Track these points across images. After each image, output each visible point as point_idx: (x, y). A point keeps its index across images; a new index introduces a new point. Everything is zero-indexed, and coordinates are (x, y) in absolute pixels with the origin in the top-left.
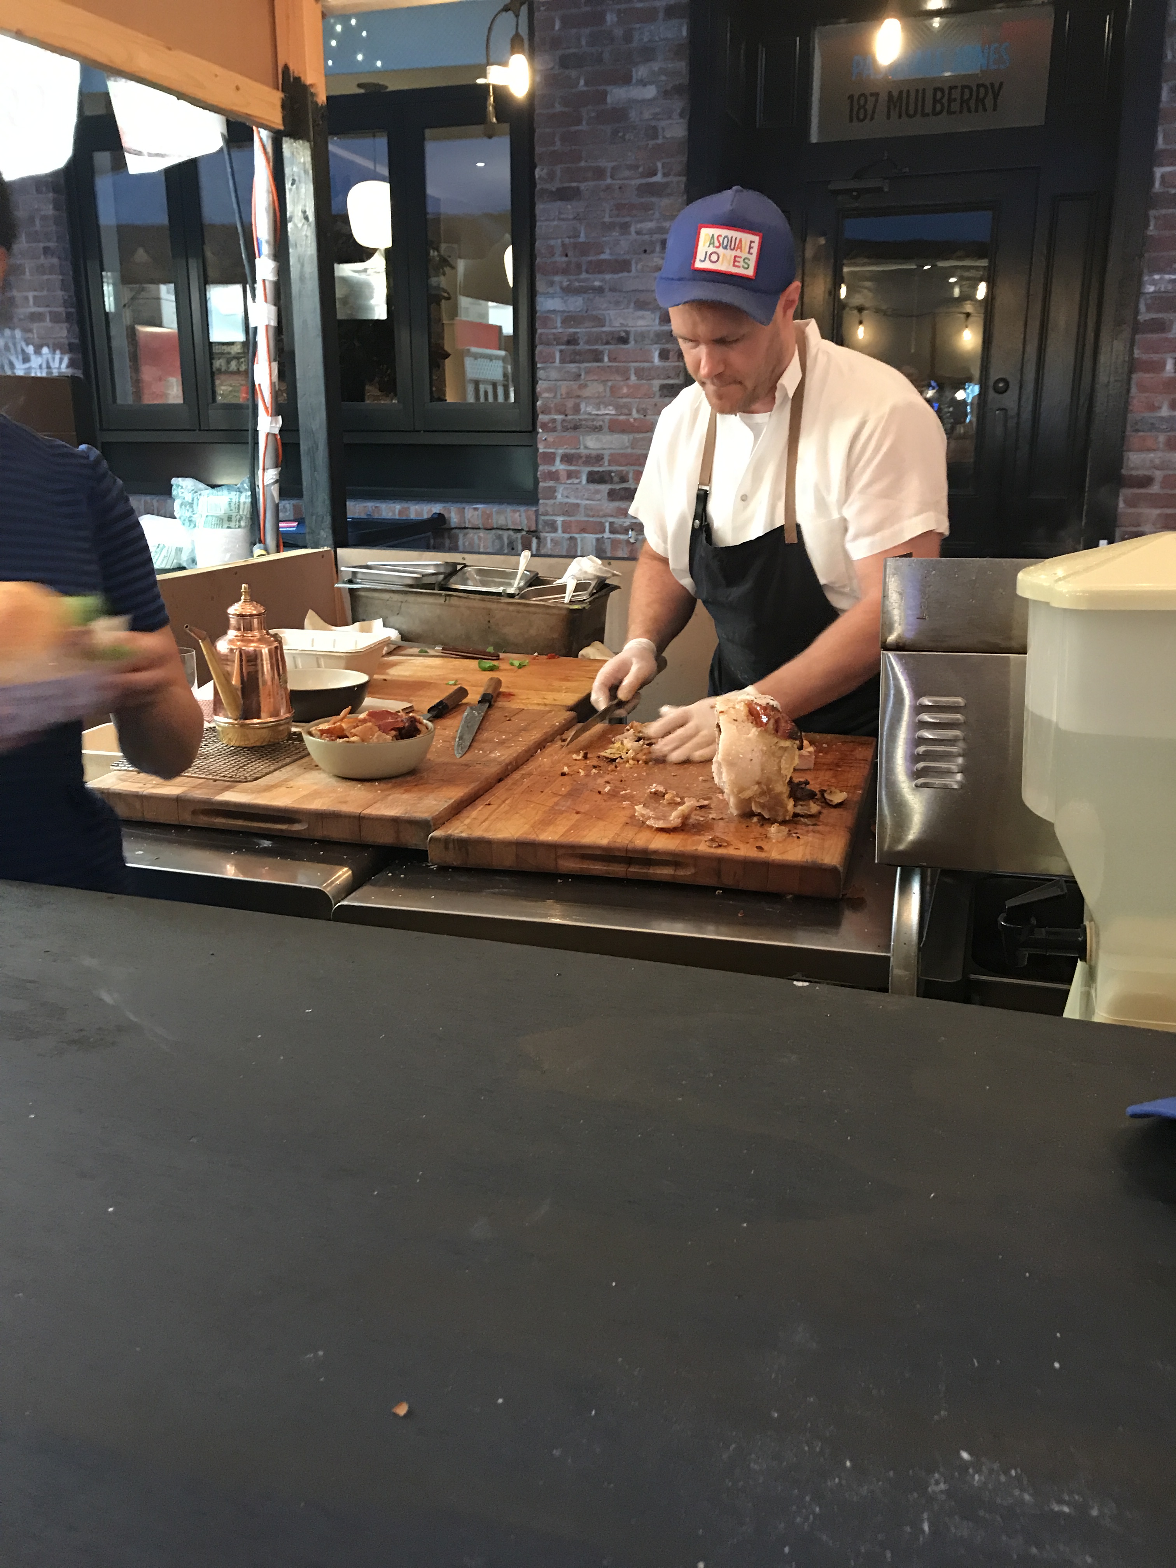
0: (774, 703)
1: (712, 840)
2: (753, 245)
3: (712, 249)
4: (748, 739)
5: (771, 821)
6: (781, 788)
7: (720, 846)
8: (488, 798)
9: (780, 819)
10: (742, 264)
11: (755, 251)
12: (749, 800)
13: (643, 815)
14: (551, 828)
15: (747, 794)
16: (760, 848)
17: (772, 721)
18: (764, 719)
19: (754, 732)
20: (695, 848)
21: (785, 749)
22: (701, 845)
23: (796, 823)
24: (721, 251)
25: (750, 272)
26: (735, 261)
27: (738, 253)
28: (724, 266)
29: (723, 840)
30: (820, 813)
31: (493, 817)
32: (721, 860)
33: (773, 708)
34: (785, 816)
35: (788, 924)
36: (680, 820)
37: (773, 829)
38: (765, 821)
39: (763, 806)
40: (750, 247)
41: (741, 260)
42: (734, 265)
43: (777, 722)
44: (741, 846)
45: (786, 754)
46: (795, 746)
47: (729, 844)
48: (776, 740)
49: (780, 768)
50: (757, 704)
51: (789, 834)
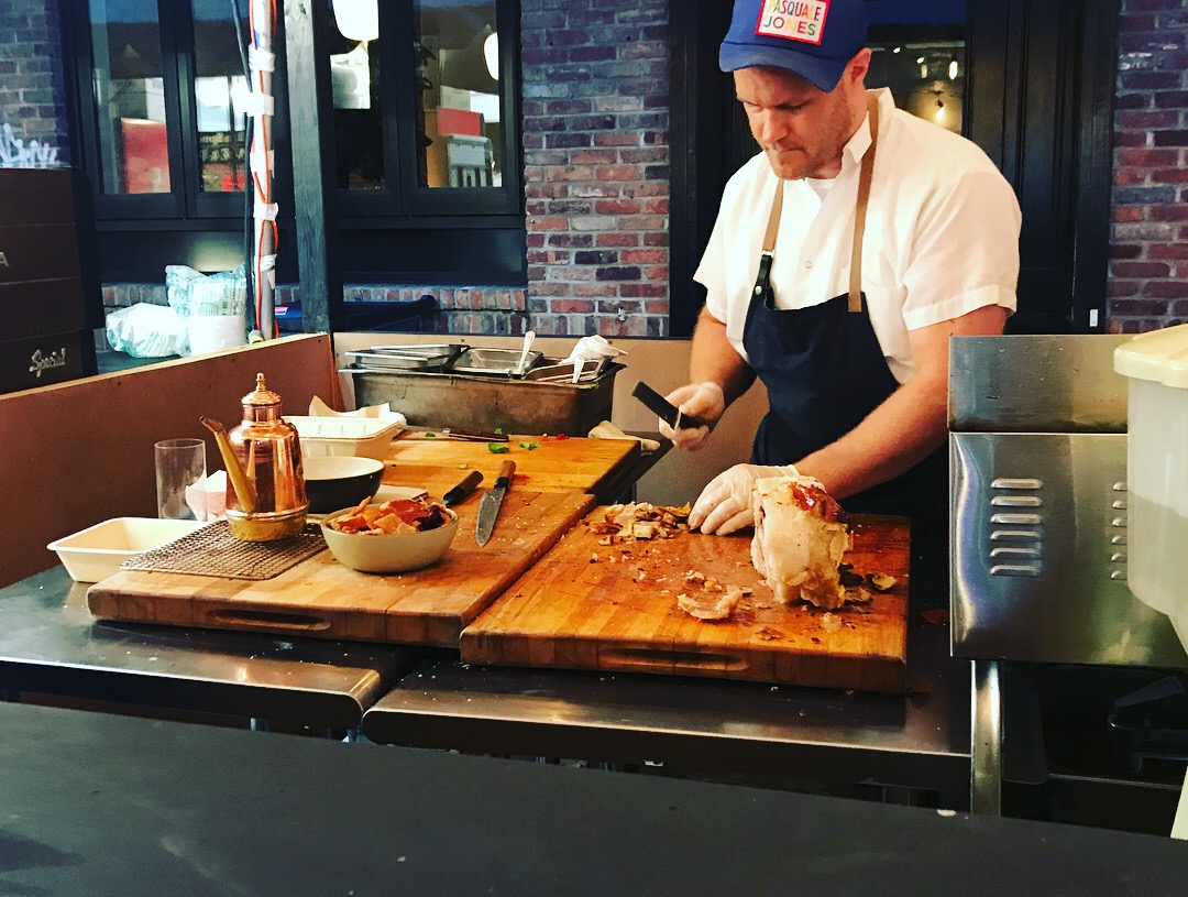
0: (820, 485)
1: (764, 632)
2: (819, 11)
3: (776, 14)
4: (795, 523)
5: (822, 610)
6: (831, 574)
7: (773, 638)
8: (519, 589)
9: (831, 607)
10: (807, 30)
11: (821, 17)
12: (798, 588)
13: (687, 606)
14: (589, 621)
15: (795, 582)
16: (816, 640)
17: (819, 503)
18: (811, 503)
19: (800, 515)
20: (747, 641)
21: (833, 533)
22: (752, 638)
23: (849, 611)
24: (786, 16)
25: (815, 38)
26: (800, 27)
27: (803, 19)
28: (789, 31)
29: (775, 632)
30: (871, 599)
31: (527, 610)
32: (775, 654)
33: (819, 490)
34: (836, 604)
35: (852, 725)
36: (727, 611)
37: (826, 618)
38: (816, 611)
39: (812, 594)
40: (817, 14)
41: (807, 26)
42: (799, 31)
43: (824, 504)
44: (795, 638)
45: (835, 539)
46: (844, 530)
47: (783, 636)
48: (823, 523)
49: (829, 553)
50: (802, 486)
51: (844, 624)
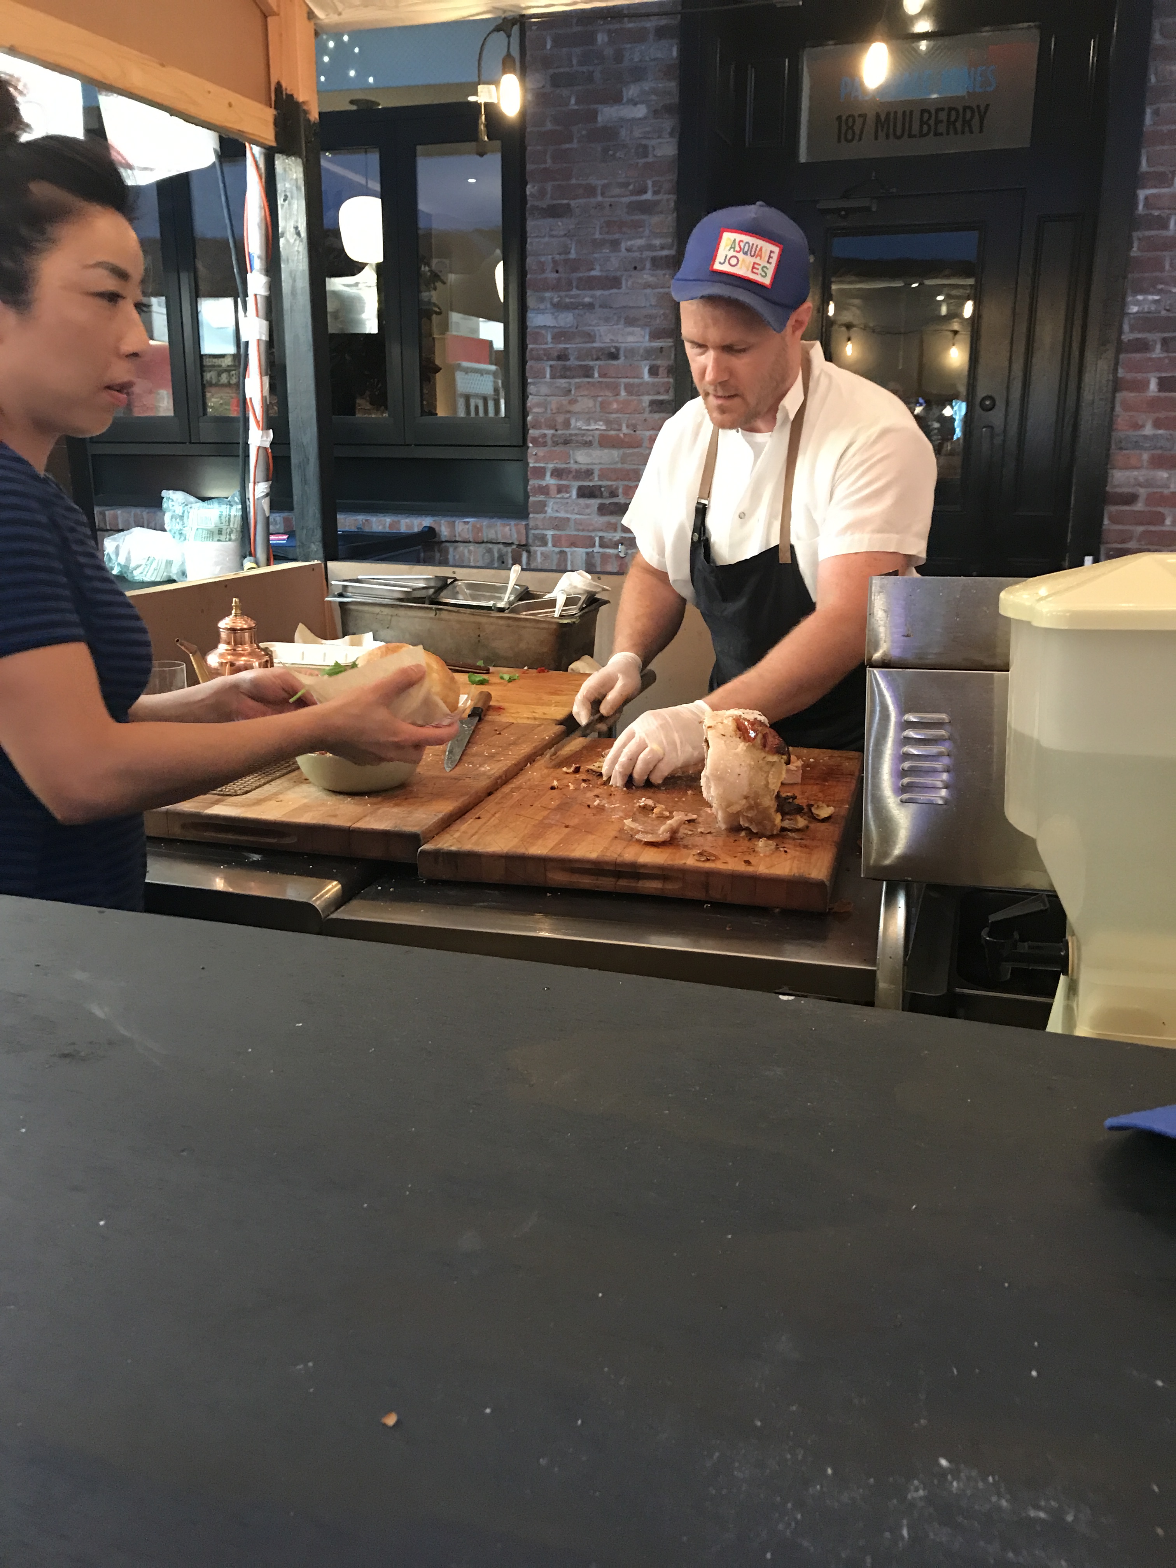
0: (763, 718)
1: (701, 854)
2: (772, 254)
3: (732, 253)
4: (737, 754)
5: (759, 836)
6: (769, 802)
7: (708, 860)
8: (478, 812)
9: (769, 833)
10: (760, 271)
11: (774, 260)
12: (738, 814)
13: (632, 829)
14: (539, 842)
15: (736, 808)
16: (748, 863)
17: (760, 735)
18: (752, 734)
19: (742, 746)
20: (683, 862)
21: (773, 764)
22: (690, 860)
23: (784, 837)
24: (741, 256)
25: (767, 281)
26: (753, 268)
27: (757, 260)
28: (742, 271)
29: (711, 854)
30: (807, 827)
31: (483, 830)
32: (709, 874)
33: (761, 723)
34: (772, 830)
35: (775, 938)
36: (668, 835)
37: (761, 843)
38: (753, 836)
39: (751, 820)
40: (770, 257)
41: (760, 268)
42: (752, 272)
43: (765, 736)
44: (729, 859)
45: (773, 769)
46: (783, 761)
47: (717, 858)
48: (763, 755)
49: (768, 783)
50: (745, 719)
51: (777, 848)
